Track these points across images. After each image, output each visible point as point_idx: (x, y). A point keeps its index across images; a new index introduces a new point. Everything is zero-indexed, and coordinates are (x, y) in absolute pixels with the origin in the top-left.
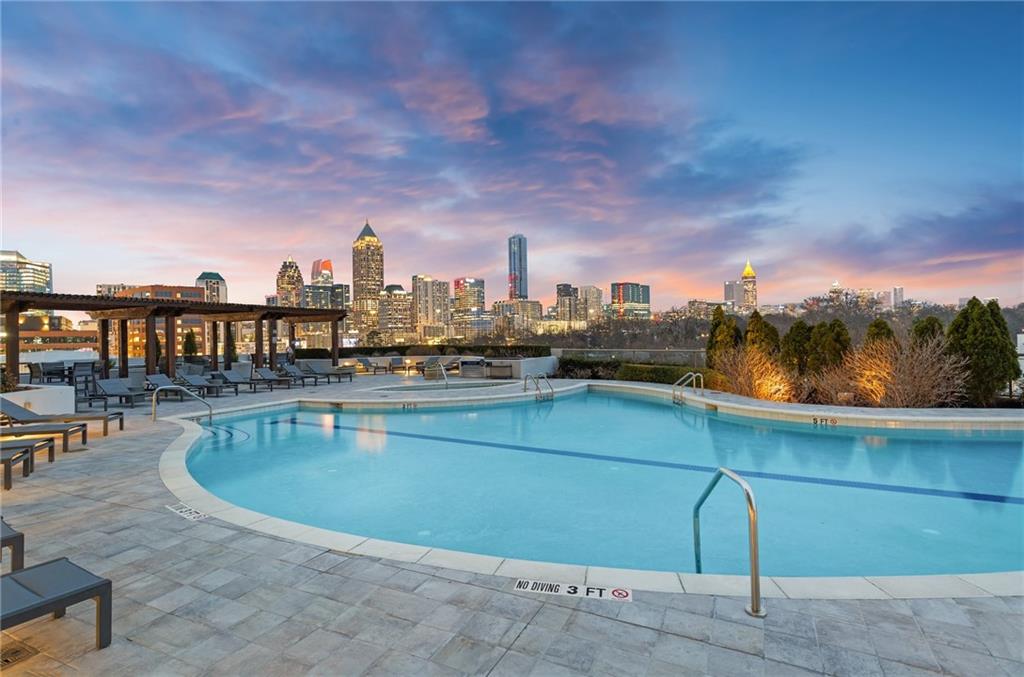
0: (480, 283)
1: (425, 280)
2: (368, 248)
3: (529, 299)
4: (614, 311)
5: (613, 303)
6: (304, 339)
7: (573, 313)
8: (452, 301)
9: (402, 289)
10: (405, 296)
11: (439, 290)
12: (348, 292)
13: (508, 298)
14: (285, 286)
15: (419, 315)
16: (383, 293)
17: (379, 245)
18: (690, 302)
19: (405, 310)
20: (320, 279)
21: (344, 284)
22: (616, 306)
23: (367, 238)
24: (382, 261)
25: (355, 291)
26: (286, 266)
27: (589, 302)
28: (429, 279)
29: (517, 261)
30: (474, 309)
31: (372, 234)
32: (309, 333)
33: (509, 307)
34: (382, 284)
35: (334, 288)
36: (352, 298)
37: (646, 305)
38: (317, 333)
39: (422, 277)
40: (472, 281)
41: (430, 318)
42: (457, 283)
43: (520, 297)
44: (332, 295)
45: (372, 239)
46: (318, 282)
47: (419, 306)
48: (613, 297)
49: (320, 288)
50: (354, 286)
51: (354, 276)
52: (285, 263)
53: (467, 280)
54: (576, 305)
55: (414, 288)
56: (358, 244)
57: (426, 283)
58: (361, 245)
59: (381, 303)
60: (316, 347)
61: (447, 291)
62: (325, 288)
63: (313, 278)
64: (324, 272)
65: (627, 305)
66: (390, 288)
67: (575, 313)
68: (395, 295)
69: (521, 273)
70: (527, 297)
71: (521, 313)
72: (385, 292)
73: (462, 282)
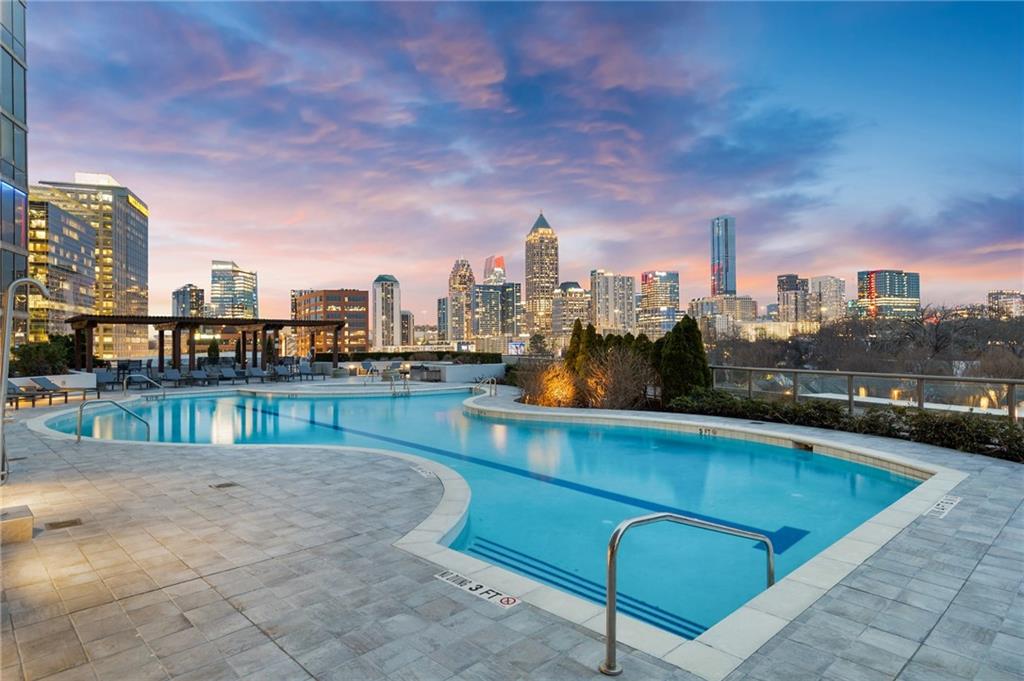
0: (673, 277)
1: (605, 275)
2: (542, 241)
3: (738, 296)
4: (861, 309)
5: (860, 297)
6: (472, 343)
7: (800, 312)
8: (640, 299)
9: (579, 287)
10: (581, 294)
11: (622, 287)
12: (519, 291)
13: (710, 296)
14: (457, 286)
15: (598, 316)
16: (557, 291)
17: (554, 237)
18: (990, 295)
19: (582, 310)
20: (492, 277)
21: (515, 283)
22: (865, 302)
23: (541, 230)
24: (556, 255)
25: (527, 290)
26: (458, 266)
27: (824, 297)
28: (610, 274)
29: (722, 248)
30: (664, 308)
31: (546, 225)
32: (479, 336)
33: (711, 306)
34: (557, 282)
35: (504, 288)
36: (523, 297)
37: (914, 301)
38: (487, 336)
39: (602, 271)
40: (664, 274)
41: (611, 319)
42: (645, 278)
43: (726, 292)
44: (502, 295)
45: (546, 231)
46: (491, 281)
47: (598, 305)
48: (861, 290)
49: (490, 287)
50: (527, 284)
51: (527, 274)
52: (457, 261)
53: (657, 273)
54: (805, 301)
55: (593, 284)
56: (531, 237)
57: (607, 278)
58: (535, 238)
59: (556, 303)
60: (486, 351)
61: (631, 286)
62: (495, 288)
63: (485, 277)
64: (496, 269)
65: (883, 301)
66: (565, 286)
67: (802, 310)
68: (570, 294)
69: (727, 262)
70: (735, 292)
71: (726, 312)
72: (560, 290)
73: (650, 276)
